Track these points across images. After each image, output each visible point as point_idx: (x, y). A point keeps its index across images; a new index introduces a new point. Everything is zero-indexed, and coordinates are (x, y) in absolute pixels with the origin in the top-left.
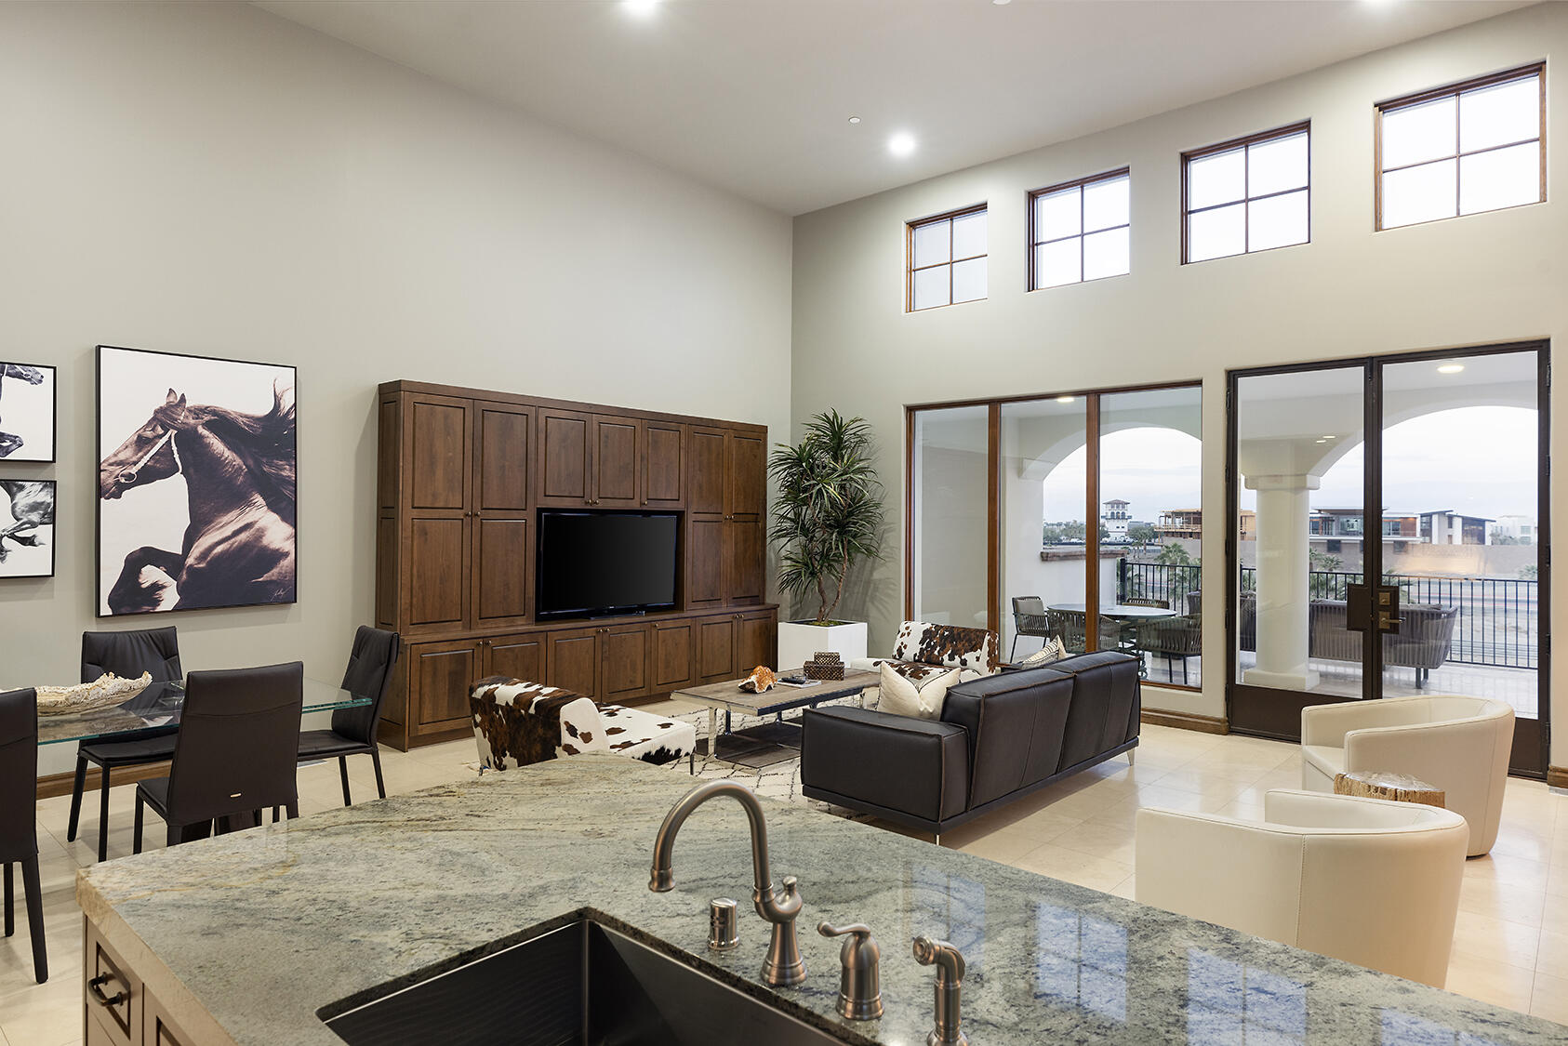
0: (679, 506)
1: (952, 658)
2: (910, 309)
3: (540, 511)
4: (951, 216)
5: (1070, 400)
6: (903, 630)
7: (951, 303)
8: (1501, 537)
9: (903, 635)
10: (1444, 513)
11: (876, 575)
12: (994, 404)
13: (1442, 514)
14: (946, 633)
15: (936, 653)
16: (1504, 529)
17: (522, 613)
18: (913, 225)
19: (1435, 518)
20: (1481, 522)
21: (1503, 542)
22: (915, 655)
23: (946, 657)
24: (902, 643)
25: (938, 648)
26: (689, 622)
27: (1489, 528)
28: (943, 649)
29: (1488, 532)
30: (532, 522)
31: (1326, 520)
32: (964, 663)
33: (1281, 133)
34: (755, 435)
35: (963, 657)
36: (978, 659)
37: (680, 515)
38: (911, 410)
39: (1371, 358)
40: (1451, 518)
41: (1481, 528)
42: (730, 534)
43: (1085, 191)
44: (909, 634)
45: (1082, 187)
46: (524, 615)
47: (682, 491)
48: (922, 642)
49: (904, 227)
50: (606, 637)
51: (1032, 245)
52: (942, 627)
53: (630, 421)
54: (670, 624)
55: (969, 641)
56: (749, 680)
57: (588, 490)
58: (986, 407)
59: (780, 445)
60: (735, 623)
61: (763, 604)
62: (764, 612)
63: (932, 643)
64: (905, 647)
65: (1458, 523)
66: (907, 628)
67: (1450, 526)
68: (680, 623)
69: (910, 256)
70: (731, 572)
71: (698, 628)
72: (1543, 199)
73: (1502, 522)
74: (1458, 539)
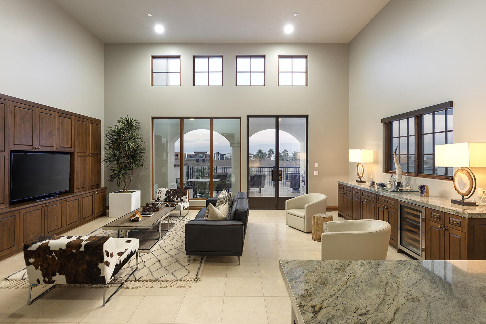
0: (72, 150)
1: (177, 199)
2: (152, 85)
3: (11, 151)
4: (167, 57)
5: (193, 120)
6: (158, 192)
7: (167, 85)
8: (227, 158)
9: (159, 193)
10: (217, 153)
11: (141, 174)
12: (182, 119)
14: (174, 191)
15: (172, 198)
17: (3, 202)
18: (154, 57)
19: (216, 154)
20: (224, 155)
21: (227, 160)
22: (164, 199)
23: (175, 199)
24: (159, 196)
25: (172, 196)
26: (77, 197)
28: (174, 197)
29: (225, 157)
30: (7, 157)
31: (196, 155)
32: (182, 200)
33: (259, 57)
34: (96, 123)
35: (181, 198)
36: (186, 198)
37: (71, 154)
38: (153, 118)
39: (277, 116)
40: (218, 154)
42: (89, 160)
43: (209, 60)
44: (161, 193)
45: (208, 58)
46: (4, 203)
47: (73, 144)
48: (166, 195)
49: (151, 57)
50: (46, 208)
51: (194, 72)
52: (172, 189)
53: (52, 113)
54: (71, 199)
55: (183, 193)
56: (135, 217)
57: (34, 143)
58: (180, 120)
59: (110, 127)
60: (93, 196)
61: (100, 187)
62: (102, 190)
63: (170, 195)
64: (160, 197)
65: (220, 155)
66: (160, 191)
68: (75, 198)
69: (152, 67)
70: (90, 176)
71: (81, 199)
72: (307, 85)
73: (227, 155)
74: (220, 159)
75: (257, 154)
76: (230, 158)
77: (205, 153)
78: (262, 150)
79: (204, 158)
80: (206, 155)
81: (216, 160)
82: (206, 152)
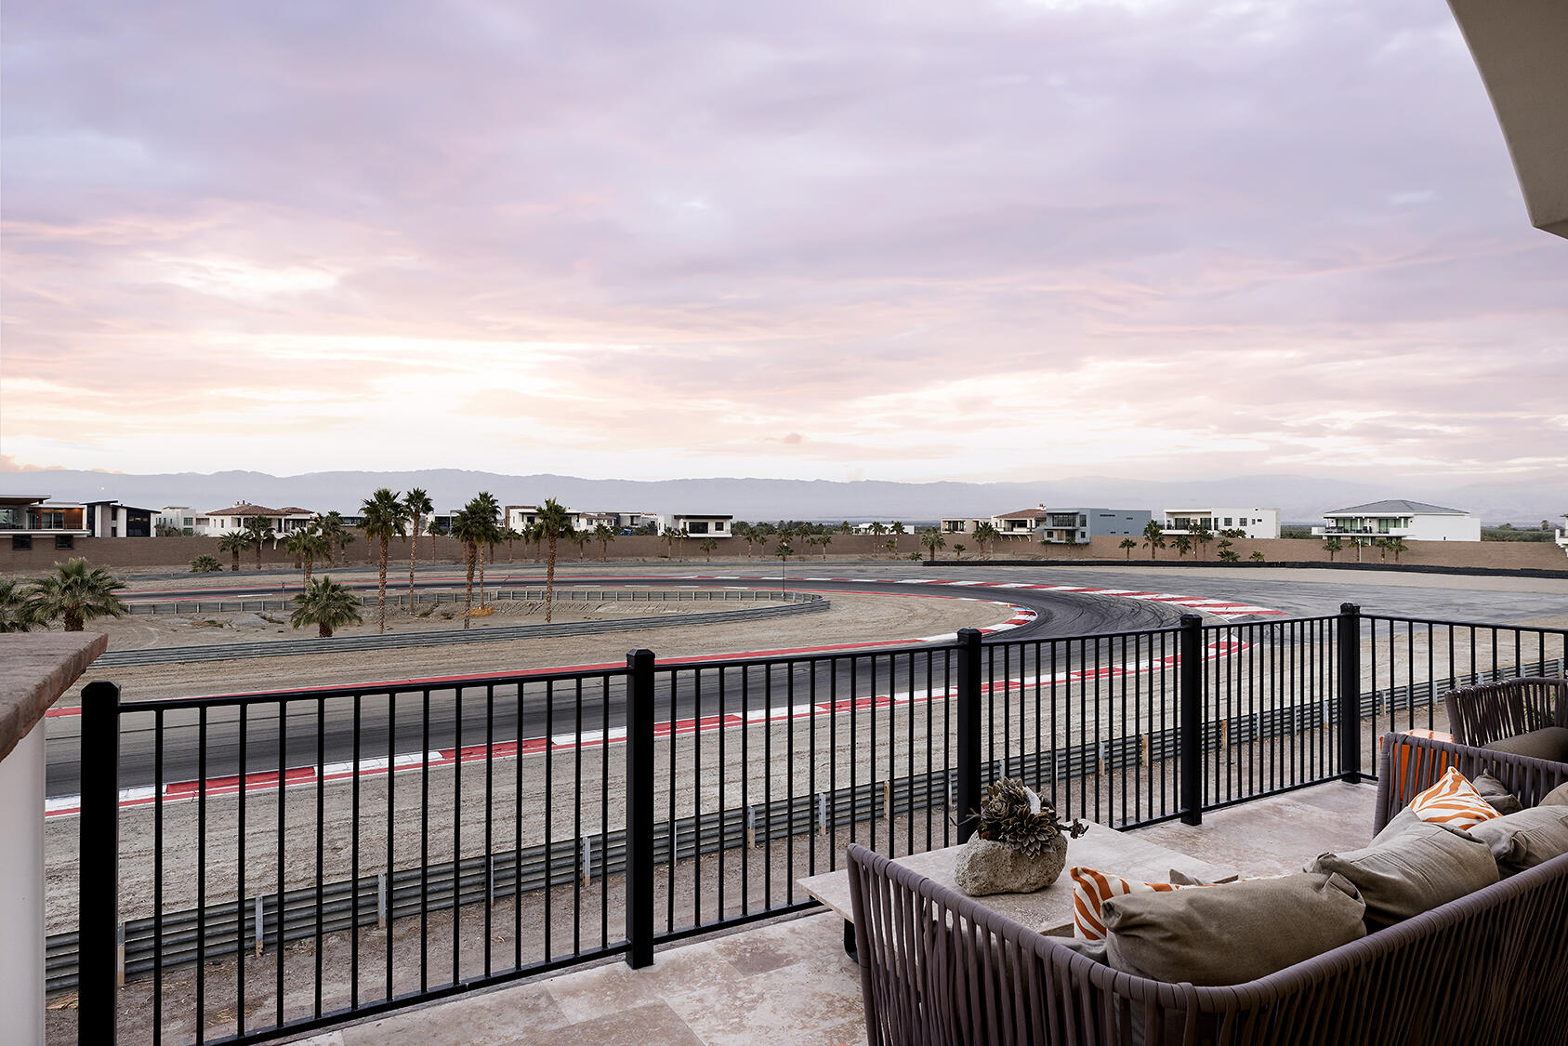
8: (166, 529)
10: (107, 504)
13: (105, 505)
16: (168, 520)
19: (98, 510)
20: (147, 514)
21: (168, 534)
27: (153, 520)
29: (153, 523)
40: (115, 510)
41: (146, 520)
65: (122, 515)
67: (115, 517)
73: (168, 514)
74: (122, 532)
75: (367, 511)
76: (182, 526)
77: (27, 501)
78: (393, 493)
79: (22, 527)
80: (34, 511)
81: (98, 533)
82: (35, 500)
